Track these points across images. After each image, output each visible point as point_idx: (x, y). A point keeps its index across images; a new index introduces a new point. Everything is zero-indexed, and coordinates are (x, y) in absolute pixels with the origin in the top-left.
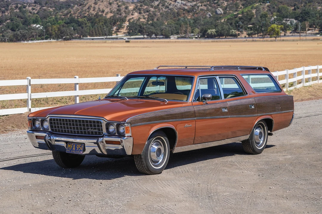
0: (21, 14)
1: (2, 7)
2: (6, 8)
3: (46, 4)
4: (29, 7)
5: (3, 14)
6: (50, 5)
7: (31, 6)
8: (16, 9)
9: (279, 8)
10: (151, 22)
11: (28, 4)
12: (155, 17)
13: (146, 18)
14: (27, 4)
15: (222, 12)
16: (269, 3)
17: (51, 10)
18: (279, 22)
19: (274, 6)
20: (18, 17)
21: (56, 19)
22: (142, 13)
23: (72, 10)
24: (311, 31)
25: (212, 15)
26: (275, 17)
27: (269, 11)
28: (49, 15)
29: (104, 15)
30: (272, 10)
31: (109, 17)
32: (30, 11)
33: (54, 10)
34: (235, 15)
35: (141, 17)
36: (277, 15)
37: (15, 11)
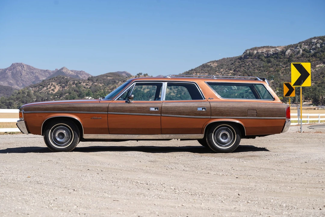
0: (77, 89)
1: (63, 83)
2: (65, 84)
3: (97, 80)
4: (84, 83)
5: (63, 89)
6: (100, 82)
7: (85, 82)
8: (73, 85)
9: (281, 84)
10: (179, 95)
11: (83, 81)
12: (183, 92)
13: (175, 92)
14: (82, 81)
15: (236, 89)
16: (273, 80)
17: (101, 85)
18: (280, 95)
19: (277, 82)
20: (74, 91)
21: (104, 92)
22: (172, 89)
23: (117, 86)
24: (306, 102)
25: (228, 91)
26: (278, 91)
27: (273, 87)
28: (99, 89)
29: (142, 90)
30: (276, 86)
31: (146, 92)
32: (84, 86)
33: (103, 86)
34: (246, 90)
35: (172, 92)
36: (279, 89)
37: (73, 86)
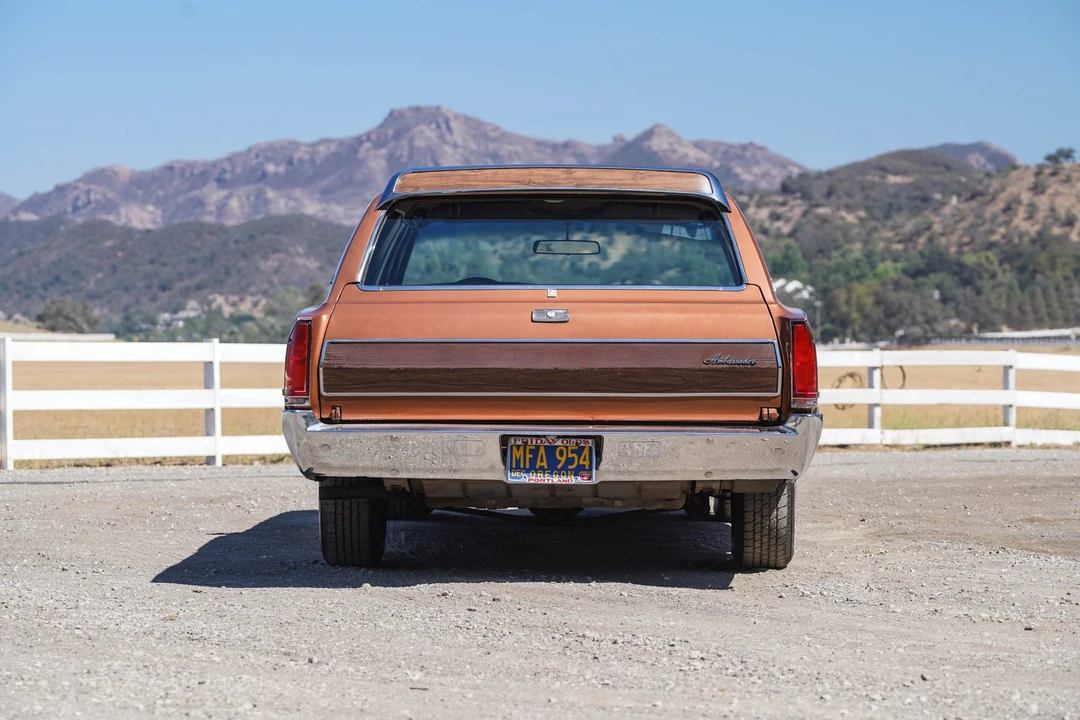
3: (830, 193)
4: (759, 206)
6: (845, 200)
7: (767, 204)
11: (756, 198)
14: (751, 196)
17: (850, 218)
21: (869, 255)
23: (936, 219)
28: (841, 240)
29: (1074, 237)
32: (761, 226)
33: (862, 220)
